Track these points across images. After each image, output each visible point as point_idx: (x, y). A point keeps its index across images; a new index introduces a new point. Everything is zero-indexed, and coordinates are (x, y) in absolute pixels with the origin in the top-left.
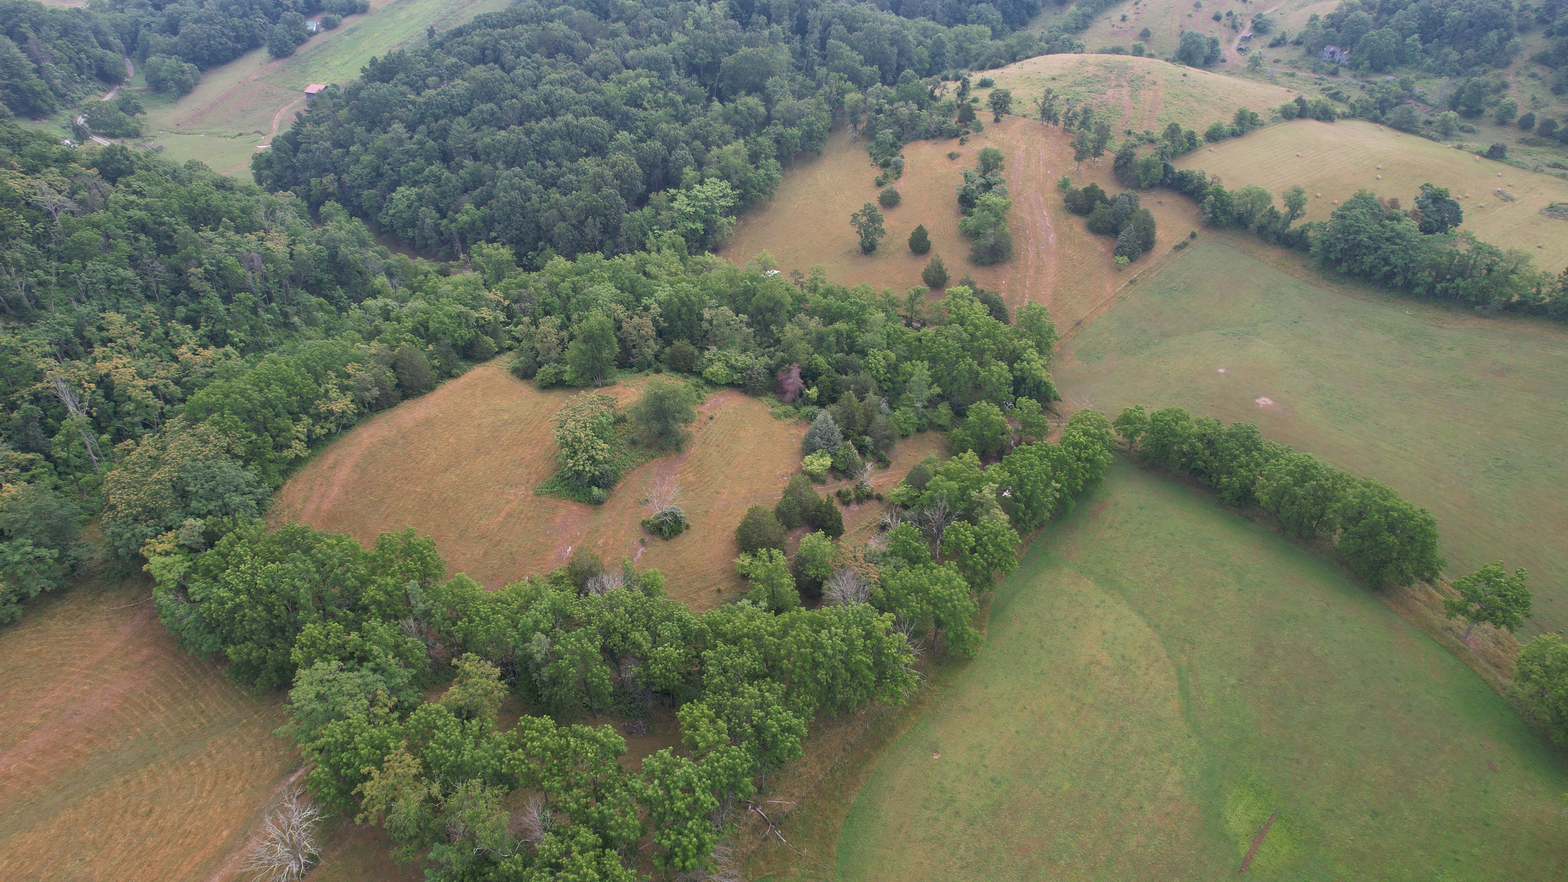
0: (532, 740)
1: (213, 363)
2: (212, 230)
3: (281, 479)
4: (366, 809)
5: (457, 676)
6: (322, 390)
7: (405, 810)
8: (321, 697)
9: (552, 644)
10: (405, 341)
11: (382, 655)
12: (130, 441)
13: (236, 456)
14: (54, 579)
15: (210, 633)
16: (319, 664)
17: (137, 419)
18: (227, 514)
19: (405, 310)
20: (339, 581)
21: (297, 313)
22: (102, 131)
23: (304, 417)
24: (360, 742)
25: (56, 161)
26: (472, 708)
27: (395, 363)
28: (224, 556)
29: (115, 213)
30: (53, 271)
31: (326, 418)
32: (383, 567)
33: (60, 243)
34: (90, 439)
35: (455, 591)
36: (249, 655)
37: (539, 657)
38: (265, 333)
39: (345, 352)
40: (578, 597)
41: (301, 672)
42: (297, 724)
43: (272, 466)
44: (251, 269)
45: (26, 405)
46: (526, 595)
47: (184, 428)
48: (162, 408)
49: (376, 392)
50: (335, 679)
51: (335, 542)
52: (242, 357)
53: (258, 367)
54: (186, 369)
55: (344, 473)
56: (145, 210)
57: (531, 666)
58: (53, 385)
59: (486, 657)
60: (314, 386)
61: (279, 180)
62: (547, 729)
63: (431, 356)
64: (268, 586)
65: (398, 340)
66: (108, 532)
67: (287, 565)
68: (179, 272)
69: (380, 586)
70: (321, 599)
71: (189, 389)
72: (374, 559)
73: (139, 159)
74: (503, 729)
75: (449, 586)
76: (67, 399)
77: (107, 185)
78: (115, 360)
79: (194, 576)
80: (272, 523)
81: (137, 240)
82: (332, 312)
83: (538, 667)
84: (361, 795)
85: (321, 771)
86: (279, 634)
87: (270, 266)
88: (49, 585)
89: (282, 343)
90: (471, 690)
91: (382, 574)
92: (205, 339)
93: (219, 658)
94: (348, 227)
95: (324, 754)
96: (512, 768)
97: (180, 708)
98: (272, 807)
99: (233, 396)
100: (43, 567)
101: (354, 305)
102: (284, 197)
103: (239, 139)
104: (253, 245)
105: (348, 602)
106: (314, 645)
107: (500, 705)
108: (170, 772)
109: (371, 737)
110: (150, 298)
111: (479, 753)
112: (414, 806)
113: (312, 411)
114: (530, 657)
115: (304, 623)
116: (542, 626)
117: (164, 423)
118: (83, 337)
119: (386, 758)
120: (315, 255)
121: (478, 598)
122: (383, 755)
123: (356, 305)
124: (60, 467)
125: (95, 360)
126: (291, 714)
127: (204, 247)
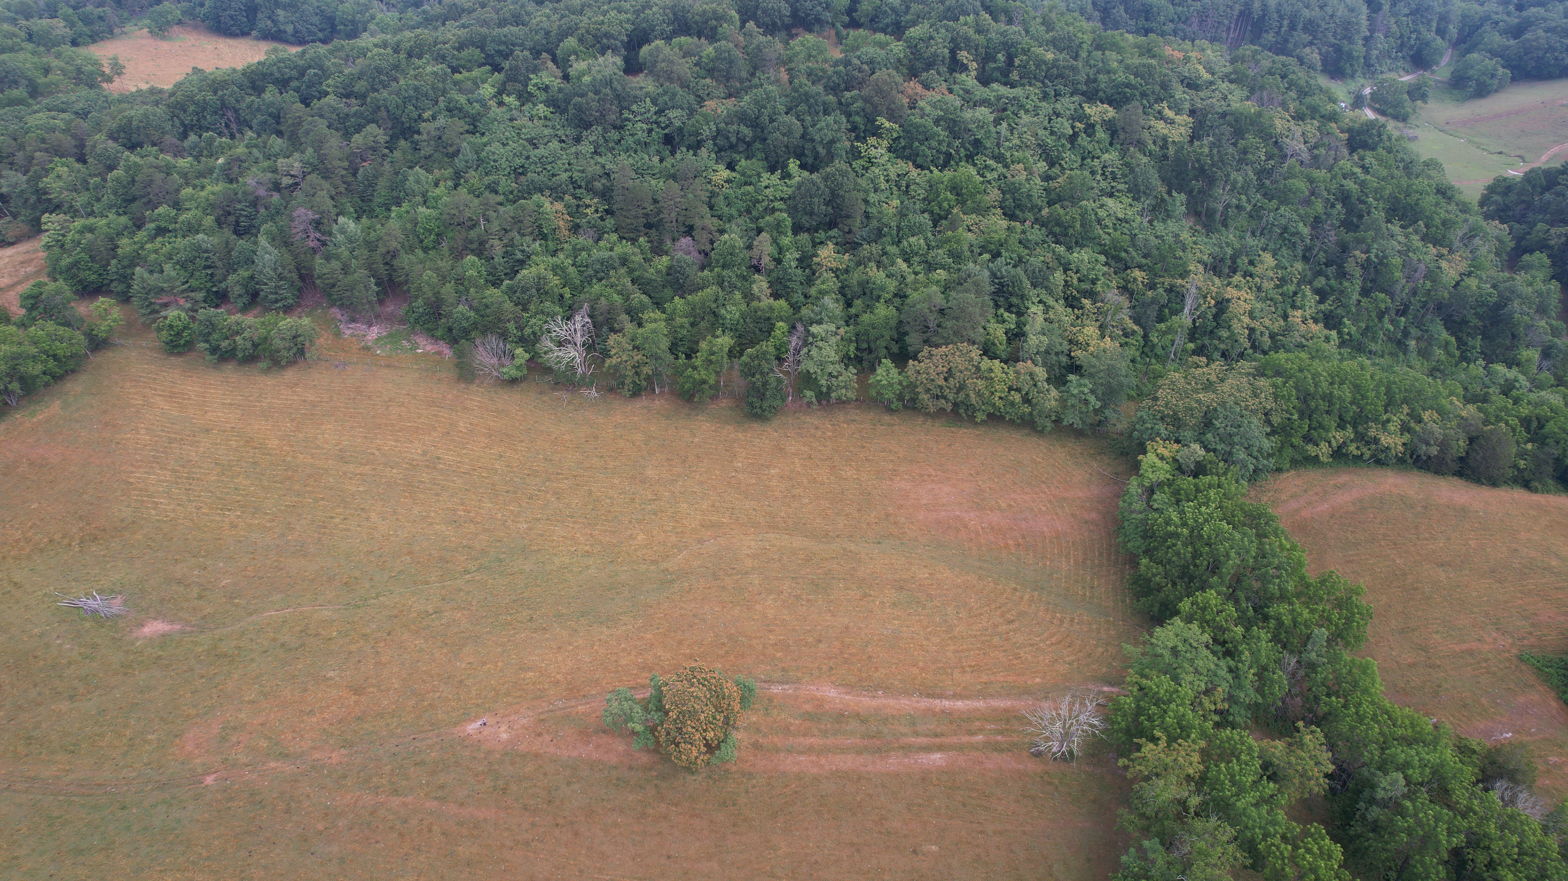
0: (1309, 851)
1: (1311, 338)
2: (1402, 227)
3: (1288, 466)
4: (1132, 760)
5: (1291, 737)
6: (1385, 417)
7: (1158, 791)
8: (1174, 651)
9: (1404, 796)
10: (1507, 423)
11: (1247, 664)
12: (1204, 359)
13: (1268, 422)
14: (1084, 422)
15: (1142, 537)
16: (1195, 626)
17: (1222, 346)
18: (1226, 461)
19: (1533, 396)
20: (1264, 579)
21: (1418, 339)
22: (1377, 106)
23: (1350, 429)
24: (1173, 711)
25: (1322, 117)
26: (1280, 774)
27: (1477, 438)
28: (1198, 490)
29: (1334, 177)
30: (1253, 201)
31: (1368, 443)
32: (1310, 598)
33: (1276, 182)
34: (1180, 340)
35: (1354, 670)
36: (1154, 575)
37: (1380, 794)
38: (1374, 339)
39: (1435, 398)
40: (1475, 784)
41: (1177, 621)
42: (1143, 655)
43: (1290, 450)
44: (1409, 278)
45: (1161, 290)
46: (1419, 733)
47: (1249, 374)
48: (1246, 349)
49: (1434, 451)
50: (1196, 648)
51: (1288, 546)
52: (1339, 347)
53: (1345, 363)
54: (1287, 330)
55: (1343, 499)
56: (1360, 185)
57: (1366, 793)
58: (1188, 286)
59: (1332, 747)
60: (1381, 409)
61: (1503, 210)
62: (1330, 857)
63: (1522, 455)
64: (1209, 538)
65: (1499, 419)
66: (1139, 414)
67: (1236, 534)
68: (1344, 248)
69: (1293, 610)
70: (1239, 581)
71: (1276, 346)
72: (1308, 586)
73: (1389, 139)
74: (1291, 817)
75: (1353, 661)
76: (1189, 302)
77: (1345, 151)
78: (1242, 292)
79: (1166, 488)
80: (1253, 494)
81: (1333, 206)
82: (1452, 356)
83: (1372, 801)
84: (1139, 748)
85: (1128, 702)
86: (1186, 579)
87: (1428, 284)
88: (1078, 424)
89: (1382, 356)
90: (1293, 760)
91: (1303, 603)
92: (1321, 315)
93: (1133, 561)
94: (1540, 286)
95: (1141, 693)
96: (1269, 853)
97: (1081, 572)
98: (1078, 694)
99: (1306, 373)
100: (1084, 409)
101: (1481, 362)
102: (1497, 229)
103: (1495, 157)
104: (1428, 258)
105: (1257, 601)
106: (1204, 609)
107: (1307, 796)
108: (1042, 608)
109: (1183, 716)
110: (1305, 259)
111: (1253, 812)
112: (1167, 796)
113: (1360, 429)
114: (1373, 787)
115: (1211, 587)
116: (1410, 772)
117: (1238, 361)
118: (1234, 262)
119: (1180, 741)
120: (1481, 296)
121: (1370, 694)
122: (1180, 736)
123: (1483, 363)
124: (1147, 348)
125: (1229, 284)
126: (1144, 643)
127: (1383, 238)
